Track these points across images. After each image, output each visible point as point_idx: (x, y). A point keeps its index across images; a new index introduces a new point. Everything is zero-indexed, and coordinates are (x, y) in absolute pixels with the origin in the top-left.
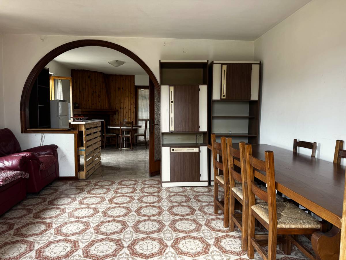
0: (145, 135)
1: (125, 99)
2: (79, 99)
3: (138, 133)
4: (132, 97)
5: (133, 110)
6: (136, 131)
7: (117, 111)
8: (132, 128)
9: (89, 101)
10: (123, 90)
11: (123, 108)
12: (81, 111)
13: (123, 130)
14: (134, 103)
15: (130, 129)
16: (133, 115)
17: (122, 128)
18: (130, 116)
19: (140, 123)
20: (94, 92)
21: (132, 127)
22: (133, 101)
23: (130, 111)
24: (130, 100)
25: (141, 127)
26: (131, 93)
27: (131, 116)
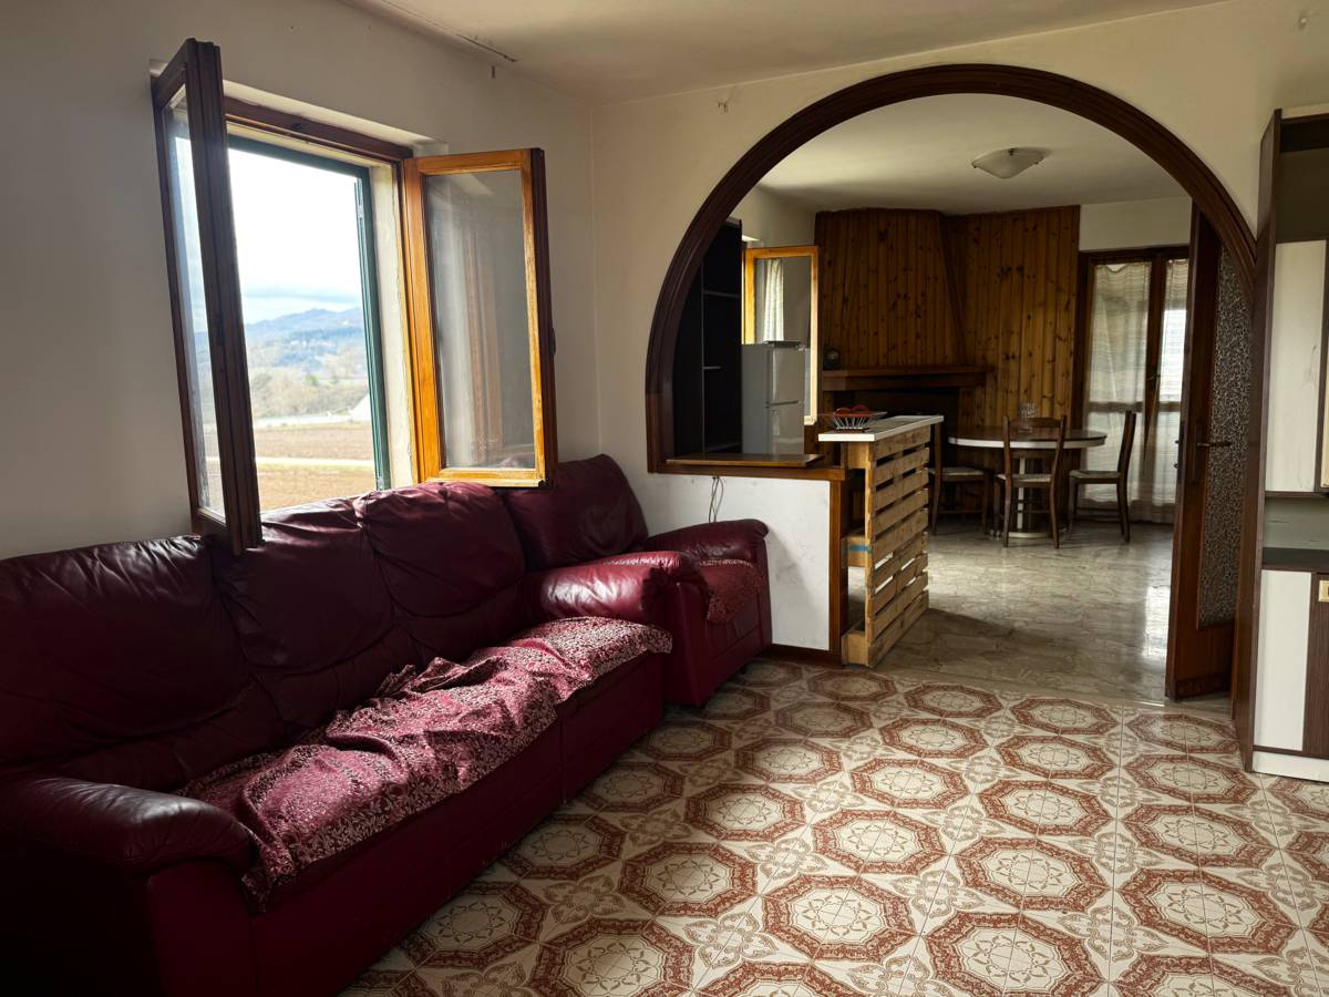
0: (1120, 478)
1: (1029, 317)
2: (843, 328)
3: (1085, 466)
4: (1063, 307)
5: (1065, 362)
6: (1077, 457)
7: (993, 369)
8: (1062, 445)
9: (876, 334)
10: (1023, 276)
11: (1017, 355)
12: (847, 378)
13: (1016, 455)
14: (1073, 330)
15: (1053, 450)
16: (1064, 387)
17: (1014, 445)
18: (1046, 392)
19: (1096, 423)
20: (899, 296)
21: (1063, 440)
22: (1066, 323)
23: (1048, 367)
24: (1051, 317)
25: (1100, 440)
26: (1059, 289)
27: (1053, 389)
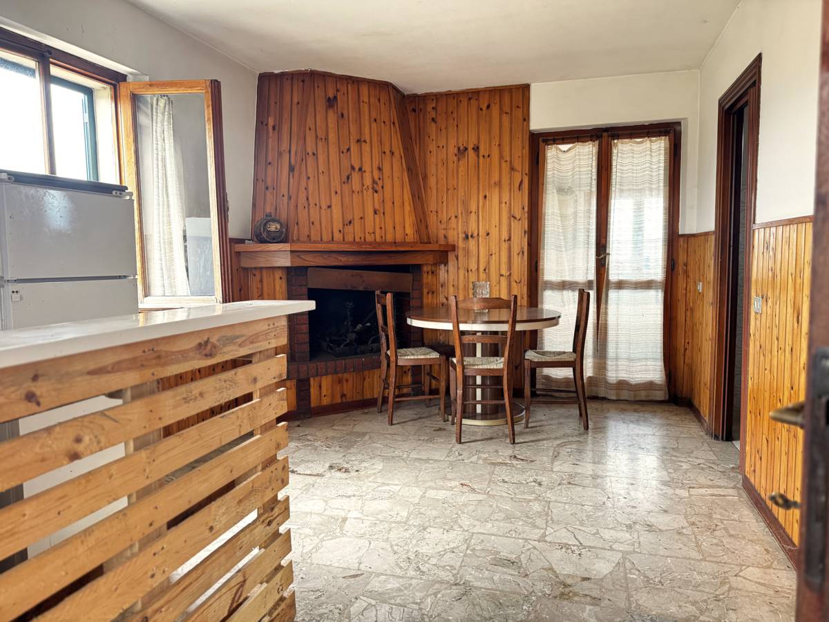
1: (485, 197)
4: (517, 185)
5: (520, 241)
7: (453, 248)
8: (513, 326)
10: (478, 156)
11: (475, 234)
12: (292, 252)
14: (526, 209)
16: (520, 265)
18: (504, 272)
19: (551, 302)
21: (515, 322)
22: (520, 202)
23: (505, 246)
24: (506, 198)
26: (512, 169)
27: (510, 268)
